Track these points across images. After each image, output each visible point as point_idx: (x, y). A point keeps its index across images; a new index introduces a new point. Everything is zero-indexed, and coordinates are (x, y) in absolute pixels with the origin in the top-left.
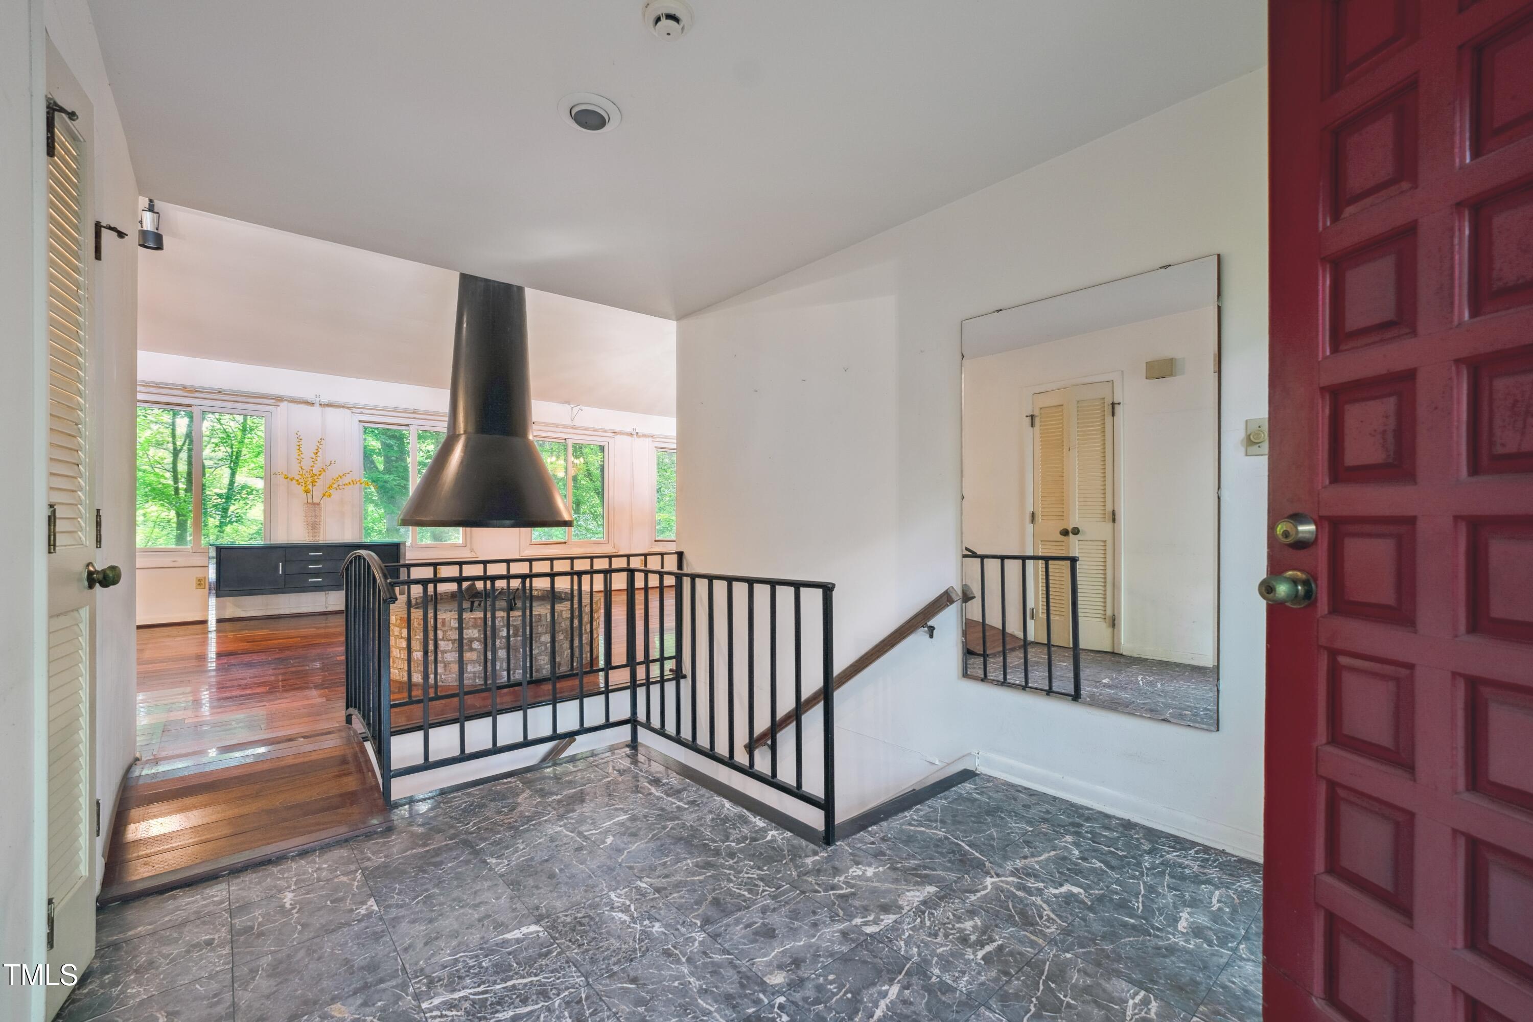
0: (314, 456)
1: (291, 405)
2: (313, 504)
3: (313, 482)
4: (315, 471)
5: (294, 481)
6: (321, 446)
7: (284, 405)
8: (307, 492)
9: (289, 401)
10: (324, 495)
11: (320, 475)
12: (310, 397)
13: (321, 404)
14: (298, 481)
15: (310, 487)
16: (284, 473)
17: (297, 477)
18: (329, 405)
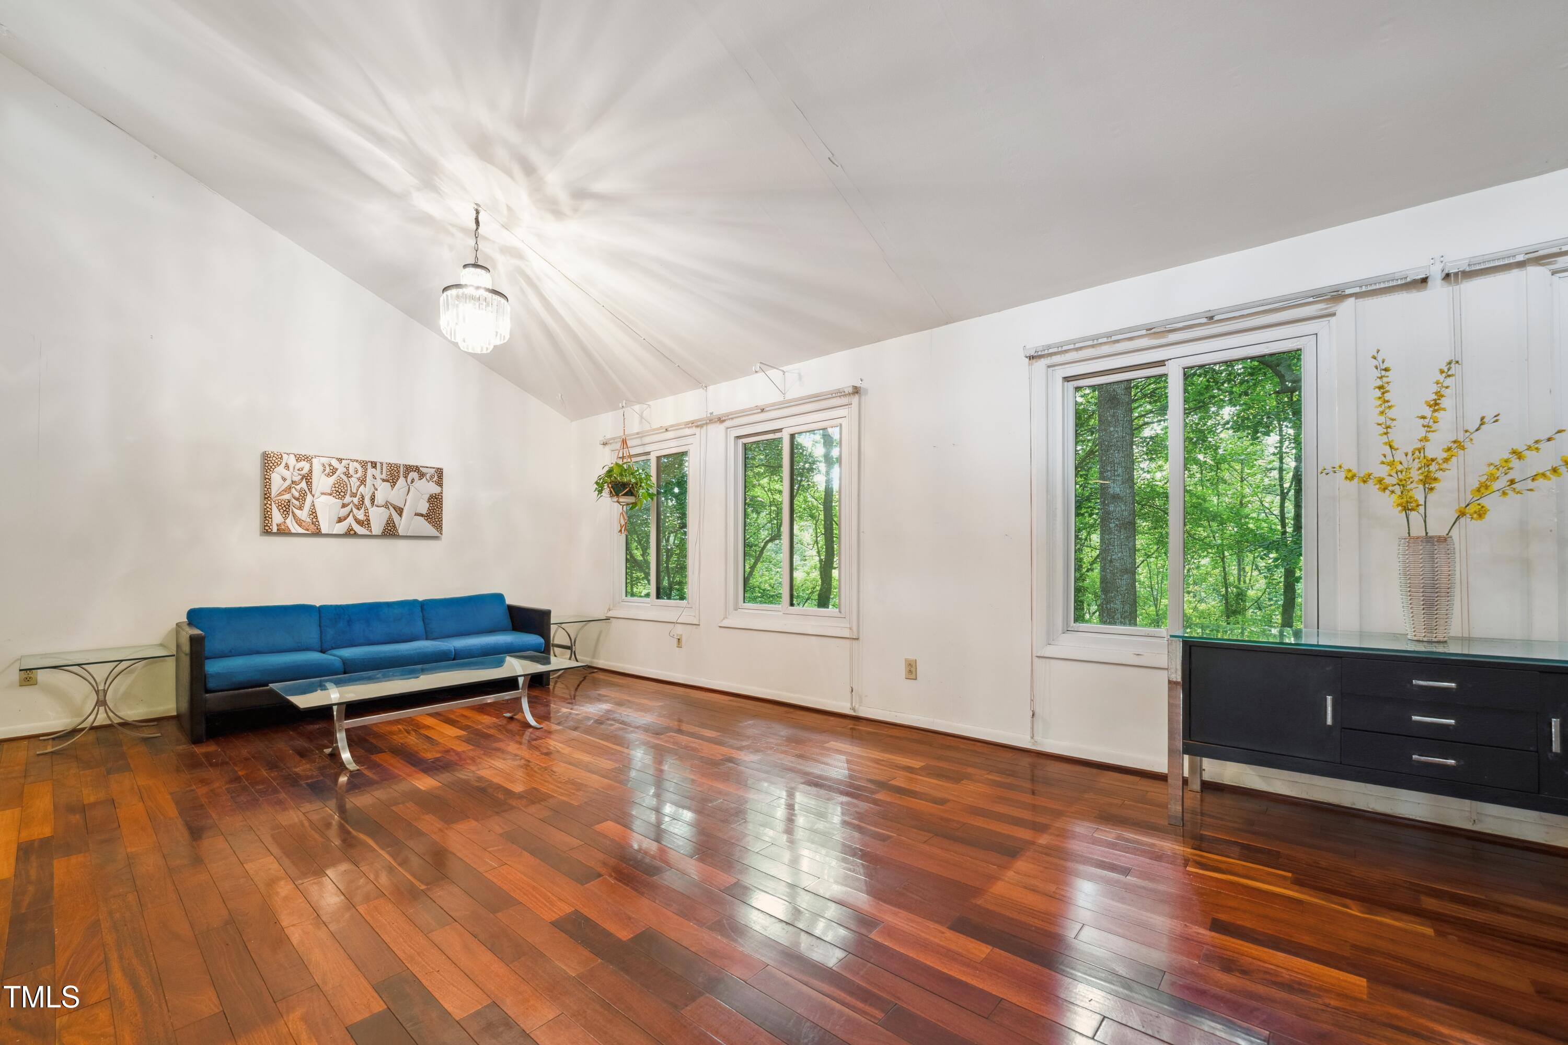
0: (1428, 412)
1: (1362, 302)
2: (1428, 539)
3: (1428, 482)
4: (1434, 450)
5: (1371, 482)
6: (1448, 382)
7: (1346, 308)
8: (1407, 507)
9: (1356, 295)
10: (1462, 514)
11: (1446, 460)
12: (1412, 267)
13: (1447, 276)
14: (1380, 481)
15: (1418, 494)
16: (1345, 467)
17: (1382, 471)
18: (1468, 274)
